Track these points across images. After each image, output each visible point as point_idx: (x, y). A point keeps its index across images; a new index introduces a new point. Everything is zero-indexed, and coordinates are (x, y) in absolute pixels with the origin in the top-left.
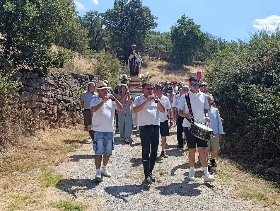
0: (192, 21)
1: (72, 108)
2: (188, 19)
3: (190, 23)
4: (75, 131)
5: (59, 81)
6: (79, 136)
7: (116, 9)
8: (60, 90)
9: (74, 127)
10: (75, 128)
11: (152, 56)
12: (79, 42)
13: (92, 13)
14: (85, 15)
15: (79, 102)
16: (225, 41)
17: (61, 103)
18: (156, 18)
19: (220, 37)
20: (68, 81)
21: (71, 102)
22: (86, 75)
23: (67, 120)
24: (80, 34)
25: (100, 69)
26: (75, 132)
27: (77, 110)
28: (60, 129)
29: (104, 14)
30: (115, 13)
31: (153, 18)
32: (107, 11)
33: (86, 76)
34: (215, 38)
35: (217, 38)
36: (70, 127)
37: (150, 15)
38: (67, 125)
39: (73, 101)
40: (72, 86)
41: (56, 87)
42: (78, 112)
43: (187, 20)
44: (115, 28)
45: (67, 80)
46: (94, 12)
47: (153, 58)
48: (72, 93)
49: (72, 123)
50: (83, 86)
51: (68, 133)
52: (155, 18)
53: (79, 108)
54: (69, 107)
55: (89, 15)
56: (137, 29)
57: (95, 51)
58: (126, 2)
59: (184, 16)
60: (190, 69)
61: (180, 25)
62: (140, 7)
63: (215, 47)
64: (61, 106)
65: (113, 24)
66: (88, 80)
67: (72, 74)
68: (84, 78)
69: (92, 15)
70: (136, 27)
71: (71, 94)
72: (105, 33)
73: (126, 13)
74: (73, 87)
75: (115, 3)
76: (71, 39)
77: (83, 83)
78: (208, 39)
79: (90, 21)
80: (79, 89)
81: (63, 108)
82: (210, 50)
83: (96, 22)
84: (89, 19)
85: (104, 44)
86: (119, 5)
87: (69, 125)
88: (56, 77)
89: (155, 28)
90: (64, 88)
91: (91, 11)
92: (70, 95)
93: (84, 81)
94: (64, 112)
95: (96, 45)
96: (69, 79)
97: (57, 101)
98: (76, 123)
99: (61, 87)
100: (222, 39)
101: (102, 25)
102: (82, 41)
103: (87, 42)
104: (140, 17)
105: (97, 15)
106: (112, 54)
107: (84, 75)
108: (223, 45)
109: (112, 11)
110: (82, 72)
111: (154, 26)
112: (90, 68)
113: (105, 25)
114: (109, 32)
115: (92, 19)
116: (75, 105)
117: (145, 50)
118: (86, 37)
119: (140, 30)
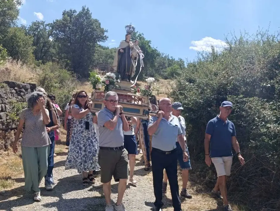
0: (142, 36)
1: (4, 127)
2: (138, 34)
3: (140, 38)
4: (7, 158)
6: (12, 166)
7: (64, 19)
9: (7, 152)
10: (8, 153)
11: (102, 70)
12: (21, 50)
13: (39, 23)
14: (31, 25)
15: (15, 118)
16: (172, 59)
18: (107, 31)
19: (167, 55)
20: (1, 91)
21: (3, 118)
22: (26, 84)
24: (23, 41)
25: (45, 79)
26: (7, 160)
27: (12, 129)
29: (52, 24)
30: (63, 23)
31: (103, 31)
32: (55, 21)
33: (25, 86)
34: (163, 55)
35: (165, 55)
36: (0, 153)
37: (100, 27)
39: (6, 117)
40: (6, 97)
42: (13, 132)
43: (137, 35)
44: (63, 39)
46: (41, 22)
47: (103, 72)
48: (5, 106)
49: (4, 147)
50: (22, 97)
52: (105, 31)
53: (14, 126)
54: (1, 125)
55: (35, 25)
56: (87, 42)
57: (41, 61)
58: (75, 13)
60: (141, 84)
62: (89, 19)
63: (164, 64)
65: (61, 35)
66: (29, 90)
67: (7, 83)
68: (23, 87)
69: (38, 26)
70: (86, 39)
71: (4, 107)
72: (53, 44)
73: (75, 24)
74: (7, 99)
75: (64, 14)
76: (12, 46)
77: (22, 94)
78: (158, 55)
79: (36, 32)
80: (16, 101)
82: (159, 66)
83: (42, 33)
84: (35, 29)
85: (51, 55)
86: (68, 16)
89: (105, 41)
91: (37, 21)
92: (2, 109)
93: (23, 92)
95: (43, 57)
96: (1, 88)
98: (9, 147)
100: (170, 56)
101: (49, 36)
102: (25, 49)
103: (31, 50)
104: (89, 29)
105: (43, 26)
106: (59, 65)
107: (24, 84)
108: (171, 62)
109: (60, 21)
110: (21, 81)
111: (104, 39)
112: (32, 77)
113: (52, 36)
114: (57, 43)
115: (38, 30)
116: (8, 122)
117: (95, 63)
118: (30, 44)
119: (90, 42)
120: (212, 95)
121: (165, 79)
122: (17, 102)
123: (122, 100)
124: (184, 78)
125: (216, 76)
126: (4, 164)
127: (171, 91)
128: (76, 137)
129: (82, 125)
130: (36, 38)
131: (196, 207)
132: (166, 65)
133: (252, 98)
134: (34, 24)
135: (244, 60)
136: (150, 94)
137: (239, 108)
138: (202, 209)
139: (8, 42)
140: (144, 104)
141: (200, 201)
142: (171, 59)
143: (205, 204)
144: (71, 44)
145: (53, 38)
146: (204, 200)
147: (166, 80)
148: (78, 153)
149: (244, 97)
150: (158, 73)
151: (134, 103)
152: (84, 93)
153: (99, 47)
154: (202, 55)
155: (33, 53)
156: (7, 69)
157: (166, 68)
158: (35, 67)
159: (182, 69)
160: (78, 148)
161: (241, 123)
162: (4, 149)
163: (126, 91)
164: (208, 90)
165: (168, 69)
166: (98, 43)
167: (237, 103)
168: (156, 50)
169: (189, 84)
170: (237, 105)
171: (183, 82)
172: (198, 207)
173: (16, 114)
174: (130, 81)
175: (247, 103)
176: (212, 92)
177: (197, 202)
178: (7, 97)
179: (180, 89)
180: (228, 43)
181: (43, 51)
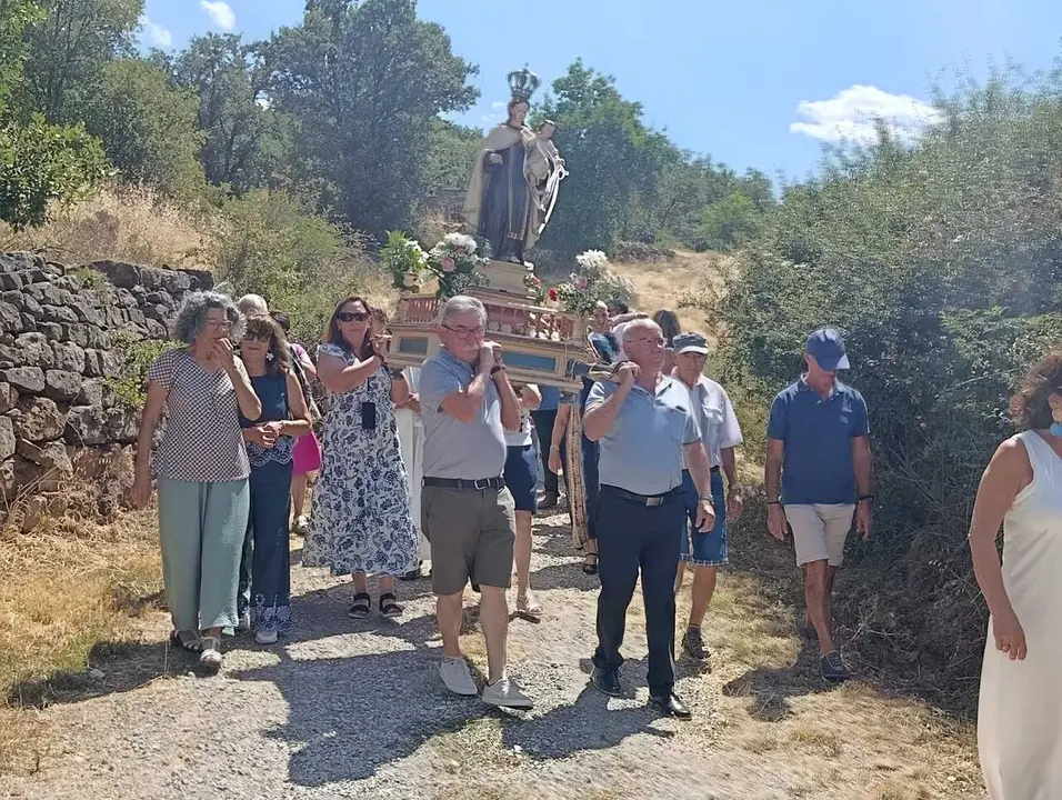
0: (610, 85)
1: (96, 433)
2: (594, 77)
3: (603, 94)
4: (110, 551)
5: (31, 293)
7: (312, 25)
8: (34, 340)
9: (107, 528)
10: (113, 533)
12: (154, 146)
13: (217, 42)
14: (189, 49)
15: (138, 401)
16: (725, 171)
17: (36, 409)
18: (475, 70)
19: (705, 157)
20: (81, 297)
21: (92, 400)
22: (173, 273)
23: (69, 494)
24: (161, 110)
25: (244, 252)
26: (110, 557)
27: (124, 443)
28: (29, 539)
29: (266, 44)
30: (308, 41)
31: (460, 70)
32: (277, 34)
33: (173, 279)
34: (688, 158)
35: (694, 158)
36: (85, 530)
37: (447, 53)
38: (68, 520)
39: (105, 396)
40: (101, 323)
41: (12, 325)
42: (128, 451)
43: (590, 82)
44: (310, 101)
45: (74, 292)
46: (226, 39)
48: (98, 354)
49: (96, 508)
50: (159, 321)
51: (70, 563)
52: (468, 70)
53: (132, 431)
54: (83, 425)
55: (202, 51)
56: (399, 110)
57: (227, 187)
58: (353, 2)
59: (578, 65)
61: (564, 99)
62: (408, 22)
63: (693, 190)
64: (39, 425)
65: (302, 87)
67: (100, 266)
68: (163, 283)
69: (215, 51)
70: (395, 100)
71: (95, 360)
72: (270, 121)
73: (352, 45)
74: (104, 329)
75: (310, 6)
76: (120, 131)
77: (161, 308)
78: (672, 156)
79: (208, 76)
80: (140, 337)
81: (50, 432)
82: (673, 201)
83: (230, 78)
84: (203, 66)
85: (266, 164)
86: (326, 13)
87: (78, 519)
88: (14, 275)
89: (467, 109)
90: (57, 329)
91: (211, 35)
92: (88, 367)
93: (161, 302)
94: (51, 453)
95: (234, 170)
96: (84, 287)
97: (15, 394)
98: (117, 509)
99: (42, 322)
100: (715, 161)
101: (256, 93)
102: (167, 141)
103: (192, 144)
104: (408, 61)
105: (234, 52)
106: (297, 198)
107: (166, 273)
108: (720, 183)
109: (298, 34)
110: (154, 260)
111: (464, 101)
112: (199, 246)
113: (268, 91)
114: (285, 119)
115: (213, 67)
116: (112, 417)
117: (431, 192)
118: (188, 122)
119: (412, 113)
120: (884, 308)
121: (698, 251)
122: (141, 340)
123: (495, 325)
124: (772, 242)
125: (898, 236)
126: (100, 573)
127: (726, 292)
128: (333, 453)
129: (351, 413)
130: (206, 97)
131: (823, 731)
132: (703, 196)
133: (1039, 318)
134: (200, 45)
135: (1007, 171)
136: (590, 305)
137: (989, 357)
138: (844, 742)
139: (103, 114)
140: (568, 340)
141: (838, 708)
142: (717, 170)
143: (854, 722)
144: (339, 120)
145: (271, 99)
146: (850, 707)
147: (699, 255)
148: (338, 507)
149: (1006, 315)
150: (669, 226)
151: (537, 336)
152: (357, 303)
153: (446, 128)
154: (839, 153)
155: (197, 156)
156: (103, 216)
157: (700, 206)
158: (204, 210)
159: (762, 211)
160: (340, 491)
161: (998, 413)
162: (98, 517)
163: (509, 294)
164: (869, 290)
165: (707, 210)
166: (442, 114)
167: (980, 339)
168: (661, 139)
169: (792, 266)
170: (982, 346)
171: (770, 259)
172: (828, 734)
173: (139, 386)
174: (523, 264)
175: (1019, 335)
176: (885, 297)
177: (826, 713)
178: (106, 323)
179: (757, 286)
180: (940, 105)
181: (234, 149)
